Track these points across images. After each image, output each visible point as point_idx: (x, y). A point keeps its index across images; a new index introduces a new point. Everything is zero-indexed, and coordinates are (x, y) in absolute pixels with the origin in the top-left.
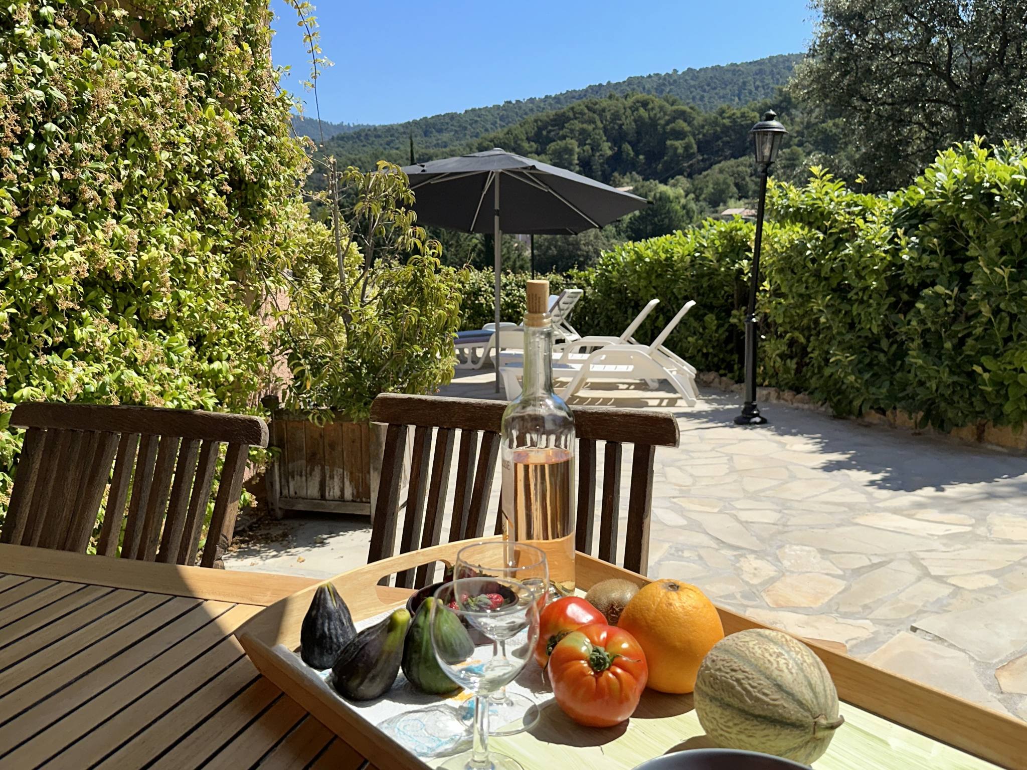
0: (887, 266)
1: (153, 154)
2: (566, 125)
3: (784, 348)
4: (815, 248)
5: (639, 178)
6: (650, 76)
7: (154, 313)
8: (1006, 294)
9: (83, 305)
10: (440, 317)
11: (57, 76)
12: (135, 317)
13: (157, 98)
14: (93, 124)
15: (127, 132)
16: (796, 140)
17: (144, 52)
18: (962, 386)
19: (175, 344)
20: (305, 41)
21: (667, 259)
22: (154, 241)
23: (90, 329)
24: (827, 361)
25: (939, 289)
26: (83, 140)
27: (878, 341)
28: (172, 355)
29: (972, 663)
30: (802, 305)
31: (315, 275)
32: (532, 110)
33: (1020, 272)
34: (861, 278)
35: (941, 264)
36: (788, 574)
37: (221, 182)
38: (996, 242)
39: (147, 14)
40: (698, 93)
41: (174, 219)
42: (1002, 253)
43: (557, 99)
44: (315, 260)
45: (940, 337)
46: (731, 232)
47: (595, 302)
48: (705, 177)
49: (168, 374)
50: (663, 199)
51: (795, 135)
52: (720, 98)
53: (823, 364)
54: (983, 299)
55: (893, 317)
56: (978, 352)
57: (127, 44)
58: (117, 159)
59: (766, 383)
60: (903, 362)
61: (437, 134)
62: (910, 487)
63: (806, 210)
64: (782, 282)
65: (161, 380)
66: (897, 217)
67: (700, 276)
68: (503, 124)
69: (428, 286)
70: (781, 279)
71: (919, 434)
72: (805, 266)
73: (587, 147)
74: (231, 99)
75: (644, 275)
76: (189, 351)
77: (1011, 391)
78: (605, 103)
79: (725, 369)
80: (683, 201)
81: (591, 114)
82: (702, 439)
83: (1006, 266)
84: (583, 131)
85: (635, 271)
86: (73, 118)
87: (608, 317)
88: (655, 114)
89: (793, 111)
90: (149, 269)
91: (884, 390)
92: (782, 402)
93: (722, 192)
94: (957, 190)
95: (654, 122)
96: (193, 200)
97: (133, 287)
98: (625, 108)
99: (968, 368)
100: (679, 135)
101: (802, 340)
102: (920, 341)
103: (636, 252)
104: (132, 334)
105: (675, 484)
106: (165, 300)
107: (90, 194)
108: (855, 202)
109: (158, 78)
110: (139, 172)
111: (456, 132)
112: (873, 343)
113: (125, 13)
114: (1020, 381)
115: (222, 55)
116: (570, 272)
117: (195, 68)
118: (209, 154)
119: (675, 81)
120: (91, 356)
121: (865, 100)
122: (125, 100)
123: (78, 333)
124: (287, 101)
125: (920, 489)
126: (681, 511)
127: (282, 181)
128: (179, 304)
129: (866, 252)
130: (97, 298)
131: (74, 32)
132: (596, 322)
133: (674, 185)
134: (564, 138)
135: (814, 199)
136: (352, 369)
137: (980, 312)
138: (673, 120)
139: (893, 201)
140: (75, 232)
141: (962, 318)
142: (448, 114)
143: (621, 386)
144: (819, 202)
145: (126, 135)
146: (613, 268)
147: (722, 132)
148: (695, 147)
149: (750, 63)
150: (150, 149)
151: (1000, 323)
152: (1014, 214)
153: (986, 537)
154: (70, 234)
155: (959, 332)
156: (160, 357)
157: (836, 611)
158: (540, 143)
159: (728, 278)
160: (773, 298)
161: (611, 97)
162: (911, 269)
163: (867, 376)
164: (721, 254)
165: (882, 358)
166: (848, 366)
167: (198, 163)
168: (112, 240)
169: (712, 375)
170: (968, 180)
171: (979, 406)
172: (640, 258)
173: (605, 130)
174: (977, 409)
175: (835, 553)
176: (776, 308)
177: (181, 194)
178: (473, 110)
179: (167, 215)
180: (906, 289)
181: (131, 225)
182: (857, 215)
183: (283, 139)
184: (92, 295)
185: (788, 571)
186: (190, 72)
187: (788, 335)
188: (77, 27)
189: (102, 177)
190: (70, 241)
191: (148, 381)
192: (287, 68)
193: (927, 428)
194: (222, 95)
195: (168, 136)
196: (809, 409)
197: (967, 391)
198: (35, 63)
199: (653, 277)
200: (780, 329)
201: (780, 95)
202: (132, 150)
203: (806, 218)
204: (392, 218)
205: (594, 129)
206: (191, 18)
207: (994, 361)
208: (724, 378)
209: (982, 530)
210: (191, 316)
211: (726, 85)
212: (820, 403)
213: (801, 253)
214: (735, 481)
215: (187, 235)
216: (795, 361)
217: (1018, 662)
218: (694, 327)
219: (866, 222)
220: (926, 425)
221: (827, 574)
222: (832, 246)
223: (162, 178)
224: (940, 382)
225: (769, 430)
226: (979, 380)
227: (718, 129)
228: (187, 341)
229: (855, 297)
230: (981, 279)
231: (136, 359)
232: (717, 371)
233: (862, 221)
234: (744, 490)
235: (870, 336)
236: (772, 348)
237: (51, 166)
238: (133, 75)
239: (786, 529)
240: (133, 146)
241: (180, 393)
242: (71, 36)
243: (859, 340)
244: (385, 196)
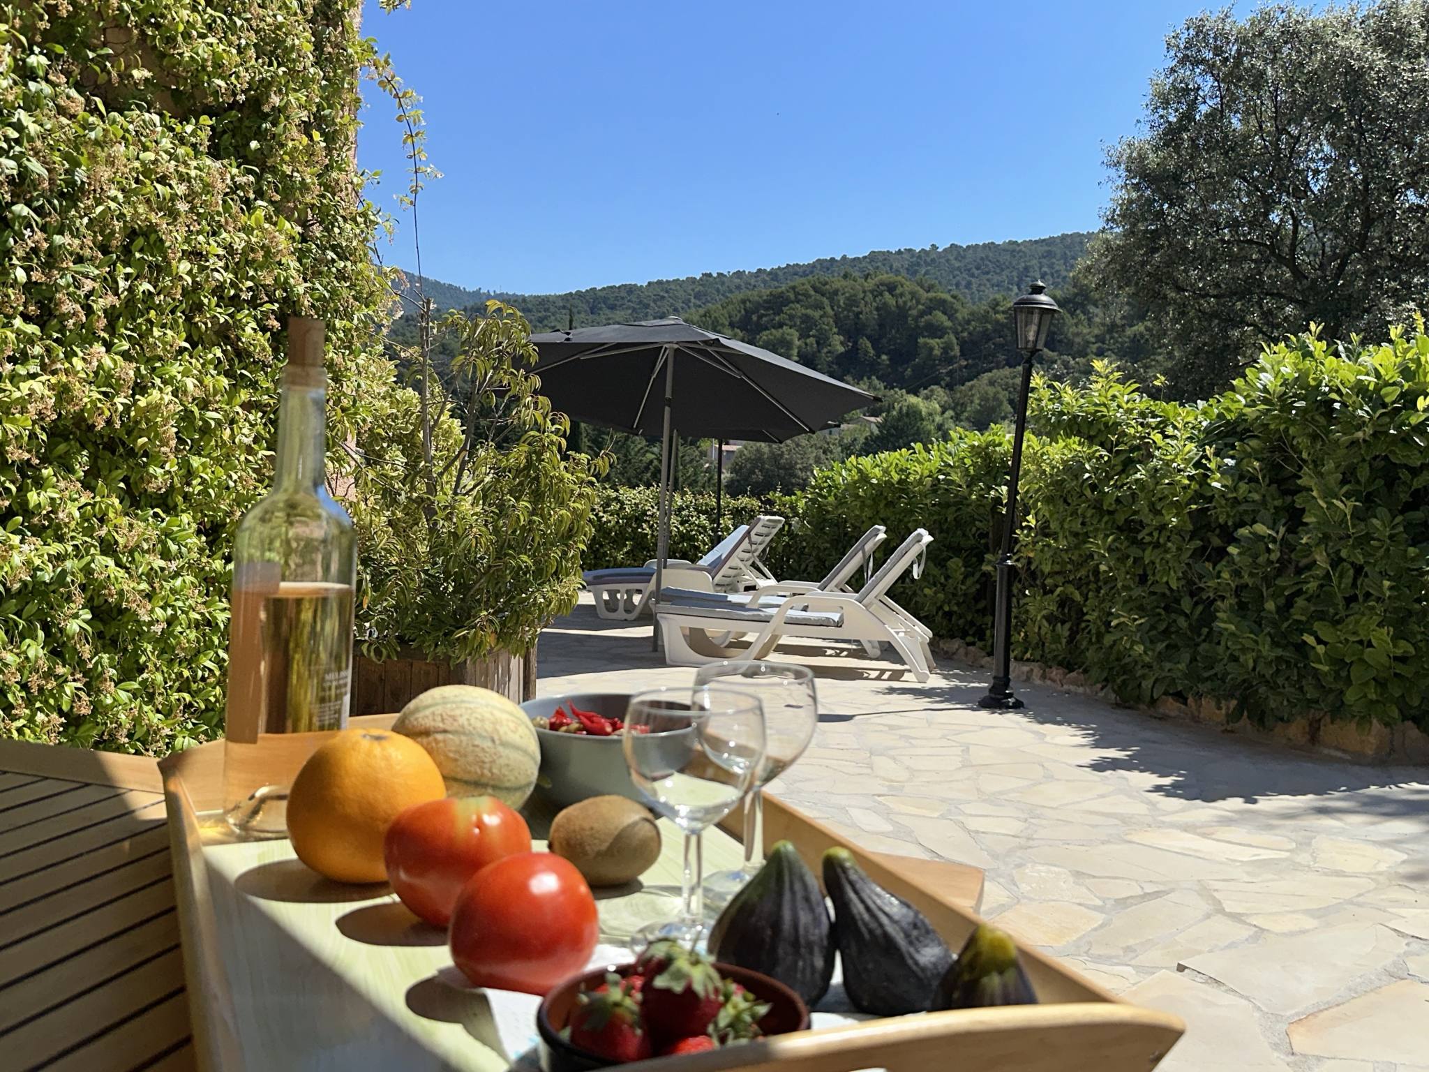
0: (1192, 498)
1: (169, 264)
2: (785, 309)
3: (1053, 607)
4: (1095, 470)
5: (881, 385)
6: (899, 252)
7: (150, 482)
8: (1349, 536)
9: (45, 460)
10: (561, 521)
11: (39, 144)
12: (122, 485)
13: (181, 189)
14: (86, 215)
15: (134, 231)
16: (1094, 348)
17: (171, 129)
18: (1288, 663)
19: (175, 529)
20: (405, 142)
21: (900, 482)
22: (158, 381)
23: (51, 493)
24: (1108, 624)
25: (1260, 528)
26: (67, 233)
27: (1178, 601)
28: (170, 543)
29: (1257, 1014)
30: (1077, 547)
31: (396, 457)
32: (738, 287)
33: (1368, 509)
34: (1158, 513)
35: (1264, 496)
36: (1023, 901)
37: (265, 315)
38: (1337, 467)
39: (181, 81)
40: (963, 278)
41: (191, 357)
42: (1344, 482)
43: (774, 274)
44: (398, 439)
45: (1262, 595)
46: (987, 447)
47: (803, 538)
48: (971, 388)
49: (162, 569)
50: (913, 413)
51: (1093, 340)
52: (993, 286)
53: (1103, 629)
54: (1318, 545)
55: (1197, 567)
56: (1312, 617)
57: (147, 116)
58: (114, 264)
59: (1028, 655)
60: (1211, 629)
61: (608, 312)
62: (1209, 796)
63: (1085, 418)
64: (1051, 516)
65: (151, 575)
66: (1208, 431)
67: (945, 505)
68: (698, 303)
69: (546, 475)
70: (1050, 511)
71: (1232, 731)
72: (1082, 495)
73: (811, 340)
74: (291, 205)
75: (869, 502)
76: (195, 542)
77: (1355, 672)
78: (838, 283)
79: (974, 635)
80: (938, 419)
81: (818, 297)
82: (930, 723)
83: (1348, 499)
84: (806, 319)
85: (857, 496)
86: (56, 202)
87: (818, 558)
88: (905, 303)
89: (1092, 309)
90: (148, 421)
91: (1182, 666)
92: (1049, 682)
93: (993, 410)
94: (1285, 393)
95: (902, 312)
96: (224, 334)
97: (123, 444)
98: (864, 292)
99: (1295, 638)
100: (935, 331)
101: (1077, 597)
102: (1233, 601)
103: (860, 471)
104: (112, 505)
105: (884, 779)
106: (167, 467)
107: (68, 307)
108: (1152, 412)
109: (185, 163)
110: (146, 286)
111: (634, 310)
112: (1170, 603)
113: (147, 74)
114: (1365, 657)
115: (282, 146)
116: (770, 496)
117: (244, 158)
118: (251, 273)
119: (933, 260)
120: (49, 532)
121: (1180, 289)
122: (134, 186)
123: (33, 497)
124: (372, 217)
125: (1224, 799)
126: (887, 814)
127: (356, 321)
128: (189, 474)
129: (1165, 477)
130: (67, 453)
131: (73, 93)
132: (803, 567)
133: (927, 398)
134: (781, 325)
135: (1096, 405)
136: (432, 585)
137: (1315, 561)
138: (929, 310)
139: (1204, 413)
140: (42, 356)
141: (1292, 568)
142: (625, 286)
143: (829, 652)
144: (1104, 409)
145: (132, 234)
146: (829, 492)
147: (995, 331)
148: (957, 348)
149: (1036, 242)
150: (165, 258)
151: (1341, 577)
152: (1359, 428)
153: (1309, 866)
154: (33, 357)
155: (1285, 588)
156: (151, 543)
157: (1086, 953)
158: (747, 330)
159: (982, 510)
160: (1039, 537)
161: (845, 276)
162: (1223, 502)
163: (1161, 646)
164: (972, 477)
165: (1182, 623)
166: (1135, 633)
167: (233, 284)
168: (96, 373)
169: (956, 644)
170: (1301, 380)
171: (1311, 693)
172: (864, 478)
173: (837, 320)
174: (1308, 696)
175: (1094, 877)
176: (1042, 551)
177: (206, 324)
178: (660, 282)
179: (182, 351)
180: (1217, 531)
181: (126, 355)
182: (1153, 429)
183: (360, 265)
184: (62, 448)
185: (1025, 897)
186: (234, 164)
187: (1059, 589)
188: (79, 87)
189: (88, 285)
190: (33, 367)
191: (131, 576)
192: (376, 174)
193: (1242, 723)
194: (278, 198)
195: (193, 243)
196: (1085, 694)
197: (1295, 671)
198: (10, 125)
199: (882, 505)
200: (1049, 581)
201: (1075, 286)
202: (138, 255)
203: (1085, 430)
204: (505, 382)
205: (821, 317)
206: (242, 91)
207: (1332, 630)
208: (971, 648)
209: (1303, 858)
210: (204, 492)
211: (1002, 270)
212: (1099, 686)
213: (1076, 477)
214: (968, 779)
215: (208, 380)
216: (1067, 625)
217: (1322, 1016)
218: (934, 576)
219: (1166, 437)
220: (1239, 719)
221: (1080, 904)
222: (1119, 468)
223: (178, 296)
224: (1258, 657)
225: (1025, 715)
226: (1312, 655)
227: (989, 326)
228: (194, 526)
229: (1148, 539)
230: (1315, 515)
231: (116, 542)
232: (963, 638)
233: (1160, 436)
234: (978, 790)
235: (1168, 592)
236: (1037, 607)
237: (15, 261)
238: (150, 156)
239: (1031, 843)
240: (141, 251)
241: (177, 600)
242: (68, 97)
243: (1153, 597)
244: (499, 352)
